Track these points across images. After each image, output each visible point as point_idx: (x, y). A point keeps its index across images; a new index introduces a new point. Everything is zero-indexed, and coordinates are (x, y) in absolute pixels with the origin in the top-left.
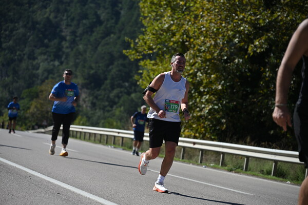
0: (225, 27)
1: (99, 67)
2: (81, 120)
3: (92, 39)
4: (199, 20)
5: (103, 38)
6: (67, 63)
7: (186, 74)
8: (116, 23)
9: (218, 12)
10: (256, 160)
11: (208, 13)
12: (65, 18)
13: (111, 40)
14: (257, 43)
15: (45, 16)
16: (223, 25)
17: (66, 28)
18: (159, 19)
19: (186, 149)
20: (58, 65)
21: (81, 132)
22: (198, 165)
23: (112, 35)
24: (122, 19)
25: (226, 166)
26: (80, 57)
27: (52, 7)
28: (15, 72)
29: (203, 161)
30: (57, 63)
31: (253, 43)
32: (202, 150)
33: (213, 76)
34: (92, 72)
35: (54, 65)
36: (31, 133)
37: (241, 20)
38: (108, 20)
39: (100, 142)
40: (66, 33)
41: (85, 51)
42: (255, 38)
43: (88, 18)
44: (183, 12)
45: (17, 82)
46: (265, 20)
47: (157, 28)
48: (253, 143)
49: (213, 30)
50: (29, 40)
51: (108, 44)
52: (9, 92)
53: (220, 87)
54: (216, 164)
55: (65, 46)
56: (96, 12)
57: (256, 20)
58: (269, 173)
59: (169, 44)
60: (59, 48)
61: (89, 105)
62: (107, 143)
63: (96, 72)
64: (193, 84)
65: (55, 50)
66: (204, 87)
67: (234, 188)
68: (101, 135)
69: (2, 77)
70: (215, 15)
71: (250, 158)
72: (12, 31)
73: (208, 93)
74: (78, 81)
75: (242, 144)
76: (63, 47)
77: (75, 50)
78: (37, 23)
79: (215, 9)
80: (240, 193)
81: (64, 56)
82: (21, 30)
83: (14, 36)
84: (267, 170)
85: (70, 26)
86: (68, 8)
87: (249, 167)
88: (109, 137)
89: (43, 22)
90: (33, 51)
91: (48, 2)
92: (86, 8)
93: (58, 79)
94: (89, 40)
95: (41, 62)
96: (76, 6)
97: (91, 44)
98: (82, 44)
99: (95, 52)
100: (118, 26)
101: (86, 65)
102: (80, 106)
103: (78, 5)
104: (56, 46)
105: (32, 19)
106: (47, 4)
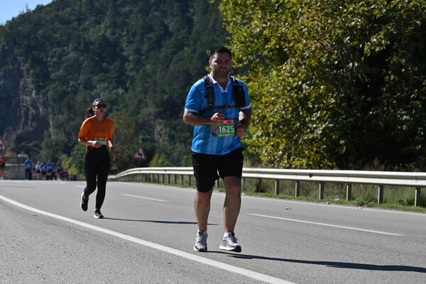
0: (331, 24)
1: (174, 89)
2: (159, 158)
3: (162, 55)
4: (298, 19)
5: (174, 53)
6: (134, 90)
7: (289, 88)
8: (189, 32)
9: (320, 6)
10: (392, 188)
11: (308, 8)
12: (125, 33)
13: (185, 55)
14: (375, 40)
15: (100, 34)
16: (329, 21)
17: (127, 46)
18: (247, 23)
19: (301, 182)
20: (123, 93)
21: (163, 175)
22: (318, 202)
23: (186, 49)
24: (196, 27)
26: (149, 80)
27: (107, 21)
28: (70, 108)
30: (121, 91)
31: (369, 41)
32: (323, 183)
33: (322, 87)
34: (166, 97)
35: (118, 94)
37: (351, 13)
38: (178, 30)
40: (128, 51)
41: (154, 72)
42: (371, 34)
43: (153, 31)
44: (276, 11)
45: (74, 120)
46: (381, 9)
47: (245, 34)
48: (383, 167)
49: (317, 29)
50: (83, 66)
51: (181, 60)
52: (65, 132)
53: (333, 101)
54: (341, 198)
55: (128, 68)
56: (163, 22)
57: (367, 11)
58: (411, 203)
59: (262, 52)
60: (122, 72)
61: (167, 138)
63: (170, 97)
64: (299, 100)
65: (116, 75)
66: (313, 103)
68: (189, 175)
69: (54, 115)
70: (317, 10)
72: (60, 57)
73: (319, 109)
74: (152, 109)
75: (371, 170)
76: (126, 70)
77: (141, 71)
78: (91, 43)
80: (386, 235)
81: (129, 82)
82: (72, 55)
83: (63, 62)
84: (407, 200)
85: (133, 42)
86: (127, 20)
89: (97, 42)
90: (89, 79)
91: (101, 15)
92: (149, 18)
93: (124, 110)
94: (158, 57)
95: (101, 91)
96: (136, 17)
97: (160, 63)
98: (149, 63)
99: (167, 72)
100: (191, 36)
101: (157, 89)
102: (155, 142)
103: (139, 15)
104: (118, 69)
105: (84, 38)
106: (101, 18)
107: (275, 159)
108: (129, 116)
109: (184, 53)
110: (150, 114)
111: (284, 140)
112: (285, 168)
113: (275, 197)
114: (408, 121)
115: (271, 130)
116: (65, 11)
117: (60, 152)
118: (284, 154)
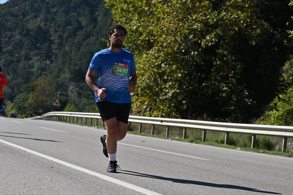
0: (181, 26)
1: (82, 63)
2: (70, 107)
3: (76, 41)
4: (161, 22)
5: (84, 40)
6: (57, 62)
7: (153, 66)
8: (95, 27)
9: (175, 15)
10: (212, 133)
12: (53, 25)
14: (208, 38)
15: (37, 25)
16: (181, 24)
17: (54, 34)
18: (127, 23)
19: (156, 126)
20: (49, 64)
21: (70, 117)
22: (165, 139)
23: (92, 37)
24: (100, 24)
25: (188, 138)
26: (67, 56)
27: (42, 16)
28: (15, 71)
29: (170, 135)
30: (48, 62)
31: (205, 39)
32: (168, 126)
33: (174, 66)
34: (77, 68)
35: (46, 64)
36: (29, 119)
37: (195, 20)
38: (88, 25)
39: (86, 124)
40: (54, 37)
41: (71, 52)
42: (206, 34)
43: (71, 25)
44: (148, 16)
45: (17, 79)
46: (213, 19)
48: (209, 119)
49: (172, 29)
50: (25, 45)
51: (88, 45)
52: (11, 87)
53: (180, 75)
54: (180, 137)
55: (54, 48)
56: (78, 19)
57: (204, 20)
58: (222, 142)
59: (137, 42)
60: (49, 50)
61: (76, 94)
62: (91, 125)
63: (80, 68)
64: (159, 73)
65: (46, 52)
66: (168, 76)
67: (194, 156)
68: (86, 118)
70: (173, 17)
71: (207, 131)
72: (10, 38)
73: (171, 80)
74: (67, 75)
75: (200, 120)
76: (52, 49)
77: (62, 50)
78: (31, 30)
79: (173, 12)
81: (54, 56)
82: (18, 37)
83: (12, 42)
84: (221, 140)
85: (58, 31)
87: (206, 138)
88: (93, 120)
89: (35, 30)
90: (28, 53)
91: (38, 13)
92: (69, 16)
93: (50, 75)
94: (73, 42)
95: (35, 62)
96: (61, 15)
97: (75, 46)
98: (67, 45)
99: (79, 52)
100: (96, 30)
101: (72, 62)
102: (68, 96)
103: (63, 14)
104: (47, 48)
105: (26, 27)
106: (38, 14)
107: (141, 111)
108: (53, 78)
109: (90, 40)
110: (66, 78)
111: (148, 98)
112: (147, 116)
113: (139, 134)
114: (227, 91)
115: (139, 92)
116: (14, 9)
117: (6, 99)
118: (147, 108)
